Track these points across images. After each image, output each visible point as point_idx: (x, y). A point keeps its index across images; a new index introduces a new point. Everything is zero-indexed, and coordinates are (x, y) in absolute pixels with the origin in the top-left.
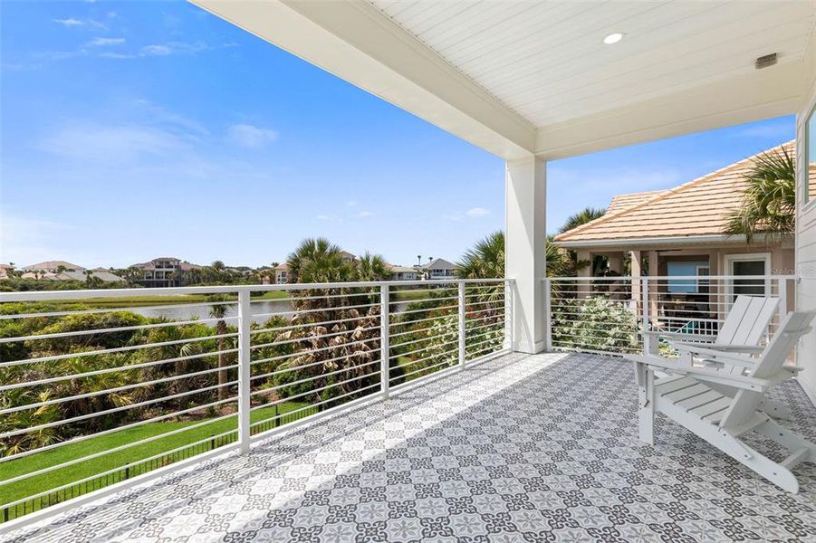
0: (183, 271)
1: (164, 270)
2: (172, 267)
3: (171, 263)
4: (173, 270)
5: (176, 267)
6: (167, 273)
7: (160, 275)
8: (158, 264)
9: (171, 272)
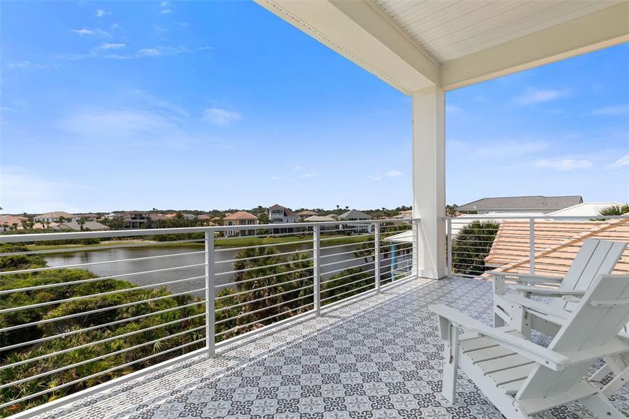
0: (153, 222)
1: (138, 221)
2: (144, 218)
3: (144, 216)
4: (145, 220)
5: (147, 218)
6: (140, 223)
7: (135, 225)
8: (133, 216)
9: (143, 223)
